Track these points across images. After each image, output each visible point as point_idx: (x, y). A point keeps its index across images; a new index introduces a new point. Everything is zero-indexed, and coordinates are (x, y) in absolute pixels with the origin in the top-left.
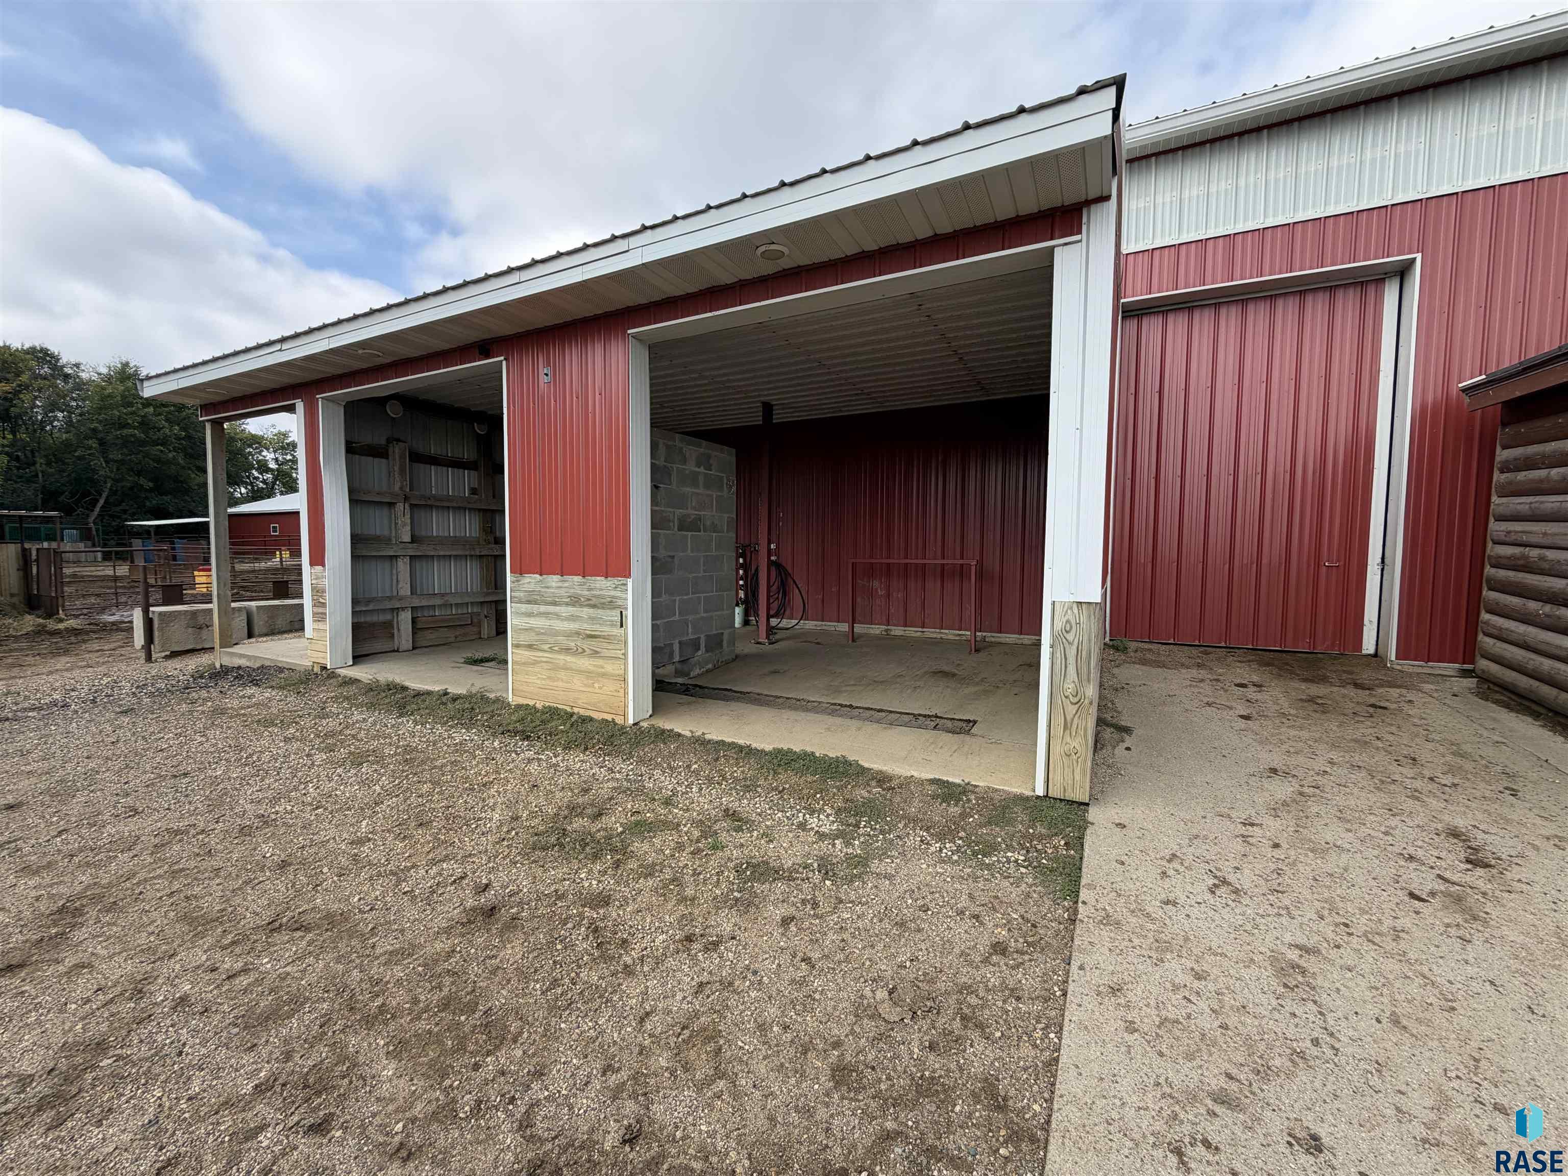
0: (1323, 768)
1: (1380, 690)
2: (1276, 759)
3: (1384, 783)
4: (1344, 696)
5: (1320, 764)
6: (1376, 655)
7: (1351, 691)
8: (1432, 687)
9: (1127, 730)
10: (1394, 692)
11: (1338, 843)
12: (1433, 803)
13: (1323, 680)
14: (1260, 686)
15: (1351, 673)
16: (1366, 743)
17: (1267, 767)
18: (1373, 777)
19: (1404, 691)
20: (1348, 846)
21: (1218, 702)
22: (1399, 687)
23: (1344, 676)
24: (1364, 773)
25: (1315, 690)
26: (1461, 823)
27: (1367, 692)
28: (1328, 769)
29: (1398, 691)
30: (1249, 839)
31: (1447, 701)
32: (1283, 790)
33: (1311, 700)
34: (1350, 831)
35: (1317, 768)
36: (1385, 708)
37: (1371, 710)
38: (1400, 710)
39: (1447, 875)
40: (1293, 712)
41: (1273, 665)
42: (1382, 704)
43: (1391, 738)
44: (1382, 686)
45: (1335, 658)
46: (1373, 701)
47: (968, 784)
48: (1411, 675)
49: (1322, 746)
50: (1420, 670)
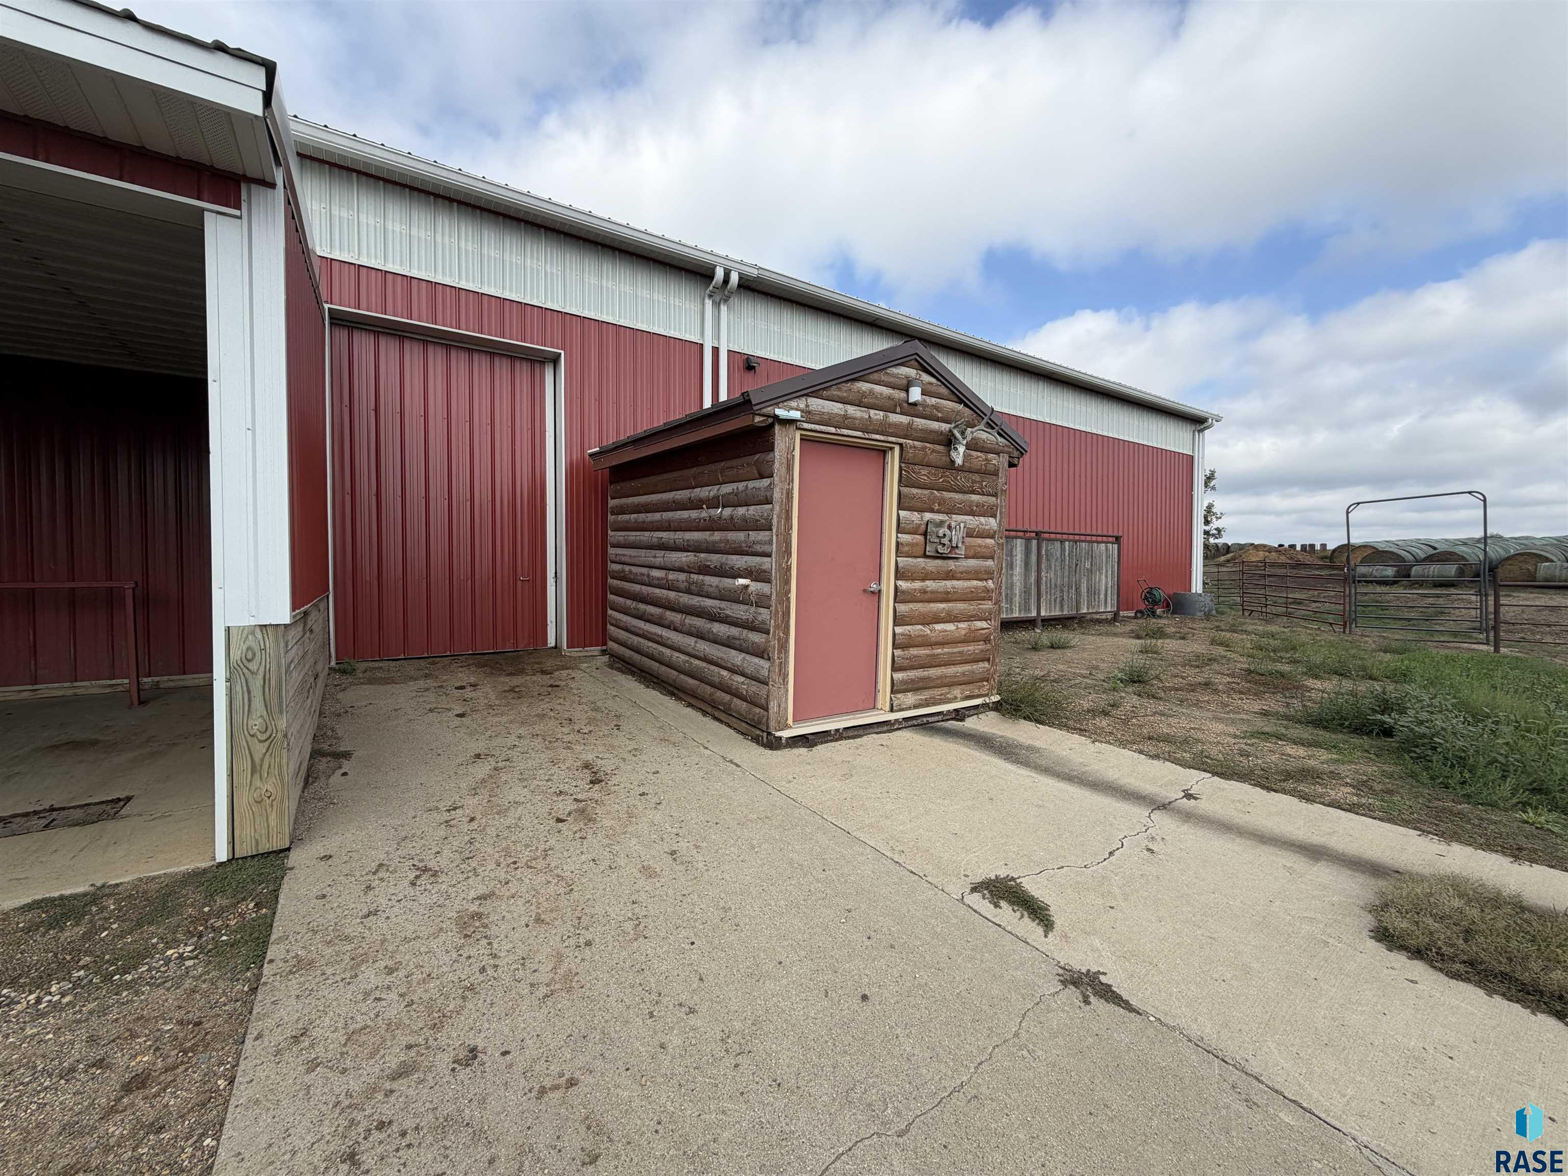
0: (514, 743)
1: (557, 673)
2: (480, 746)
3: (550, 742)
4: (534, 682)
5: (512, 740)
6: (556, 647)
7: (538, 678)
8: (586, 665)
9: (347, 755)
10: (564, 673)
11: (517, 800)
12: (578, 748)
13: (521, 672)
14: (476, 685)
15: (540, 663)
16: (544, 715)
17: (473, 754)
18: (545, 740)
19: (570, 671)
20: (523, 799)
21: (439, 706)
22: (567, 669)
23: (536, 666)
24: (540, 739)
25: (516, 681)
26: (590, 757)
27: (549, 676)
28: (517, 743)
29: (567, 671)
30: (452, 823)
31: (593, 674)
32: (482, 770)
33: (512, 690)
34: (526, 787)
35: (509, 745)
36: (558, 686)
37: (550, 689)
38: (567, 685)
39: (579, 797)
40: (497, 702)
41: (487, 666)
42: (557, 684)
43: (559, 707)
44: (558, 670)
45: (531, 653)
46: (551, 682)
47: (103, 886)
48: (575, 659)
49: (514, 726)
50: (580, 654)
